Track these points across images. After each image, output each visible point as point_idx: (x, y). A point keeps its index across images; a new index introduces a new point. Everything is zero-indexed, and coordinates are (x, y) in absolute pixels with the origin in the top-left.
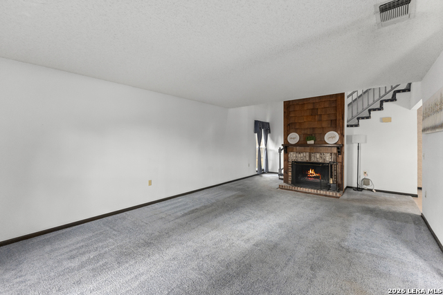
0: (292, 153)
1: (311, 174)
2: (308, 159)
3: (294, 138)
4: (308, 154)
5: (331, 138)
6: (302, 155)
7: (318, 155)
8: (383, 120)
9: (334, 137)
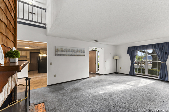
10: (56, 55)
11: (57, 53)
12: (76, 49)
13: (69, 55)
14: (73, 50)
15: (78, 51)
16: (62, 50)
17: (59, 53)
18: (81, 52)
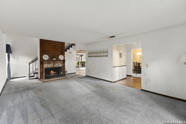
0: (45, 64)
1: (52, 73)
2: (53, 66)
3: (46, 57)
4: (53, 64)
5: (61, 57)
6: (50, 65)
7: (57, 64)
8: (70, 53)
9: (62, 57)
10: (89, 57)
11: (90, 55)
12: (99, 51)
13: (95, 56)
14: (97, 52)
15: (100, 52)
16: (93, 53)
17: (91, 55)
18: (104, 53)
